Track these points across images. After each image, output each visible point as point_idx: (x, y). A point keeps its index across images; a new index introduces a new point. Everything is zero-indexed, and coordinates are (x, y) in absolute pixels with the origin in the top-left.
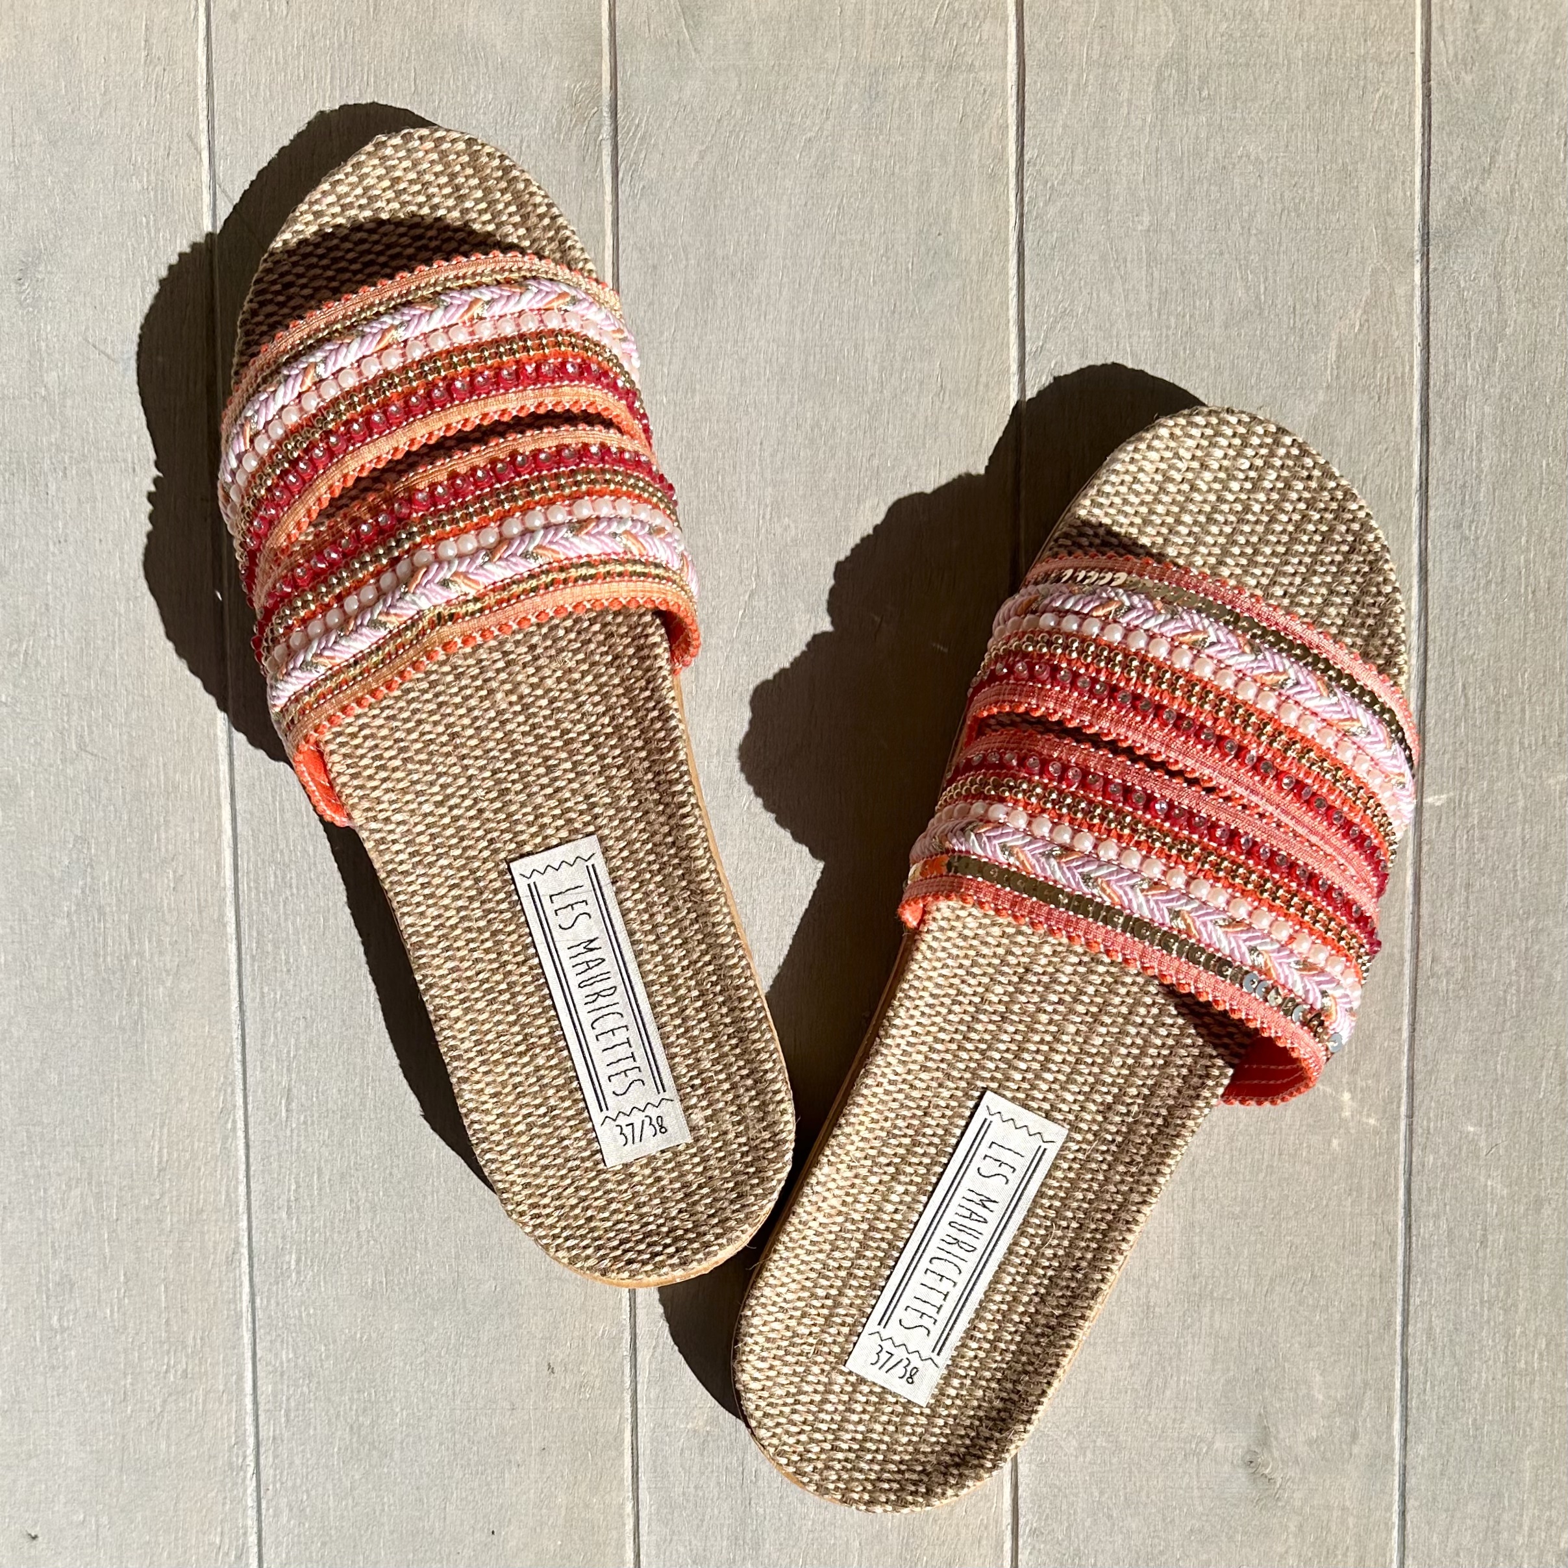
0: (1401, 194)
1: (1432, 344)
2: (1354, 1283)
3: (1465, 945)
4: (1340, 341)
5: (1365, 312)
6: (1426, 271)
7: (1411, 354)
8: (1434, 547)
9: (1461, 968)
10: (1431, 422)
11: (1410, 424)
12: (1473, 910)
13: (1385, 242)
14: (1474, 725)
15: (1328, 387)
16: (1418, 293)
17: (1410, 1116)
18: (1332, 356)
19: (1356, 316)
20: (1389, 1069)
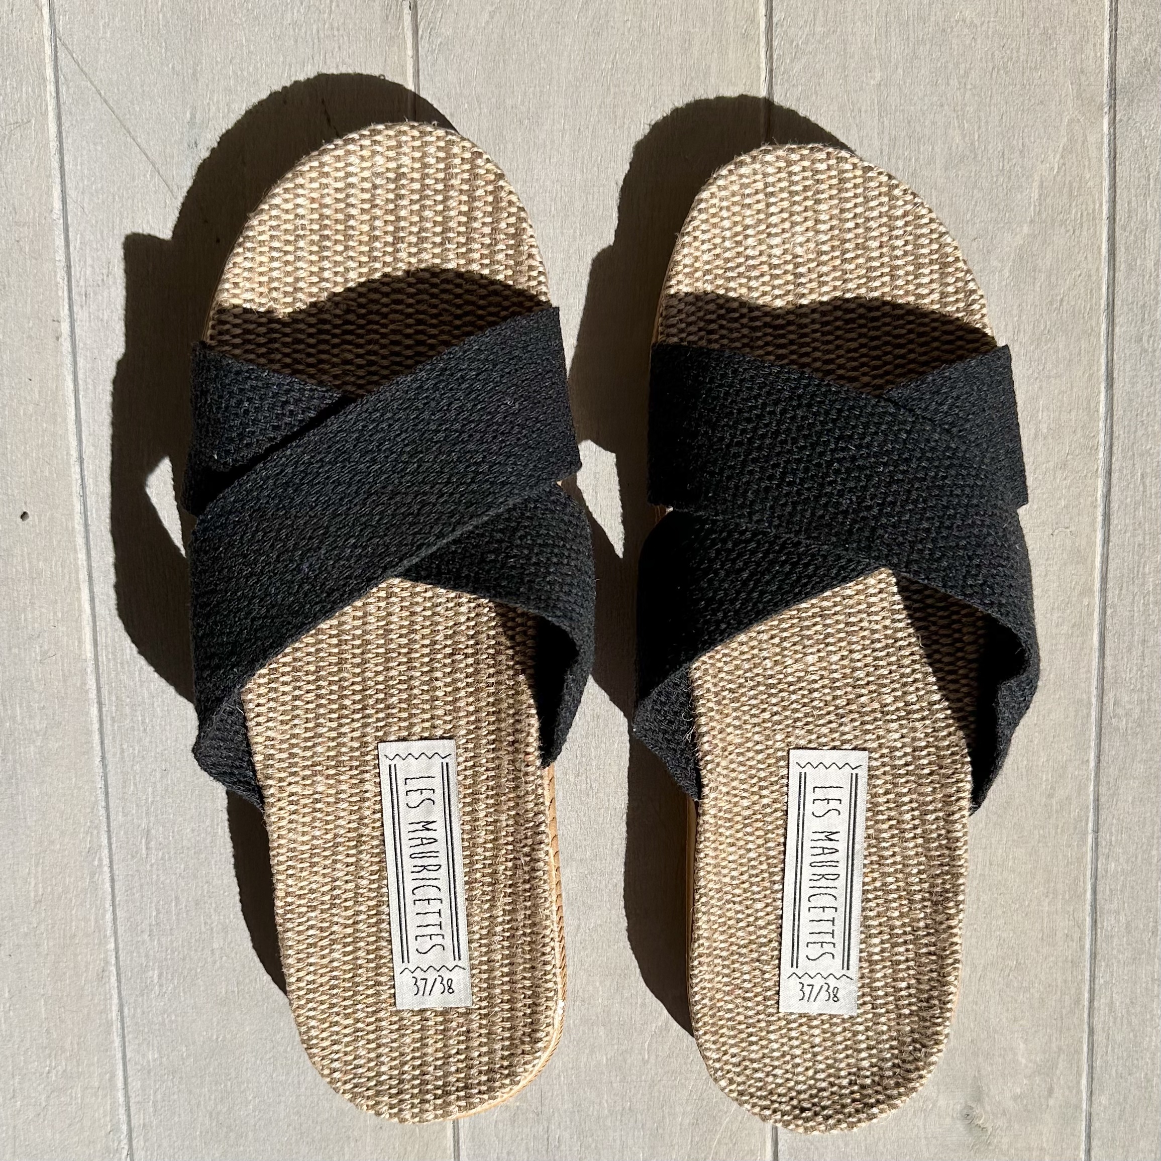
0: (1092, 54)
1: (1119, 184)
2: (1050, 968)
3: (1141, 690)
4: (1042, 183)
5: (1062, 157)
6: (1113, 122)
7: (1101, 193)
8: (1120, 359)
9: (1137, 710)
10: (1117, 252)
11: (1100, 253)
12: (1148, 662)
13: (1079, 96)
14: (1151, 508)
15: (1031, 221)
16: (1106, 140)
17: (1096, 831)
18: (1035, 195)
19: (1055, 160)
20: (1079, 794)
